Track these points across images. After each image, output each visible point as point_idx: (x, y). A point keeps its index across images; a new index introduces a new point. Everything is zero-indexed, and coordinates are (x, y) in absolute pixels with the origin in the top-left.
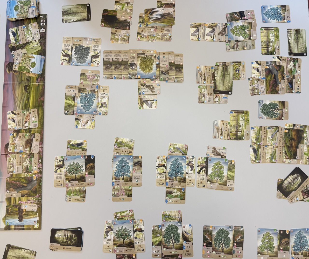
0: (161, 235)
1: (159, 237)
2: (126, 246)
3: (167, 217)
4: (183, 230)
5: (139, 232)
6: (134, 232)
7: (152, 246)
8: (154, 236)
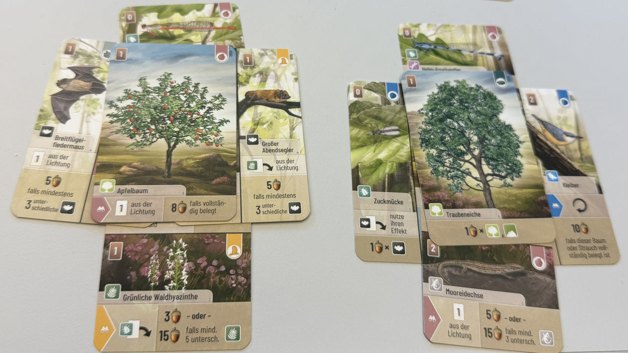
0: (406, 130)
1: (394, 145)
2: (185, 179)
3: (428, 50)
4: (526, 112)
5: (269, 109)
6: (241, 108)
7: (355, 188)
8: (361, 133)
